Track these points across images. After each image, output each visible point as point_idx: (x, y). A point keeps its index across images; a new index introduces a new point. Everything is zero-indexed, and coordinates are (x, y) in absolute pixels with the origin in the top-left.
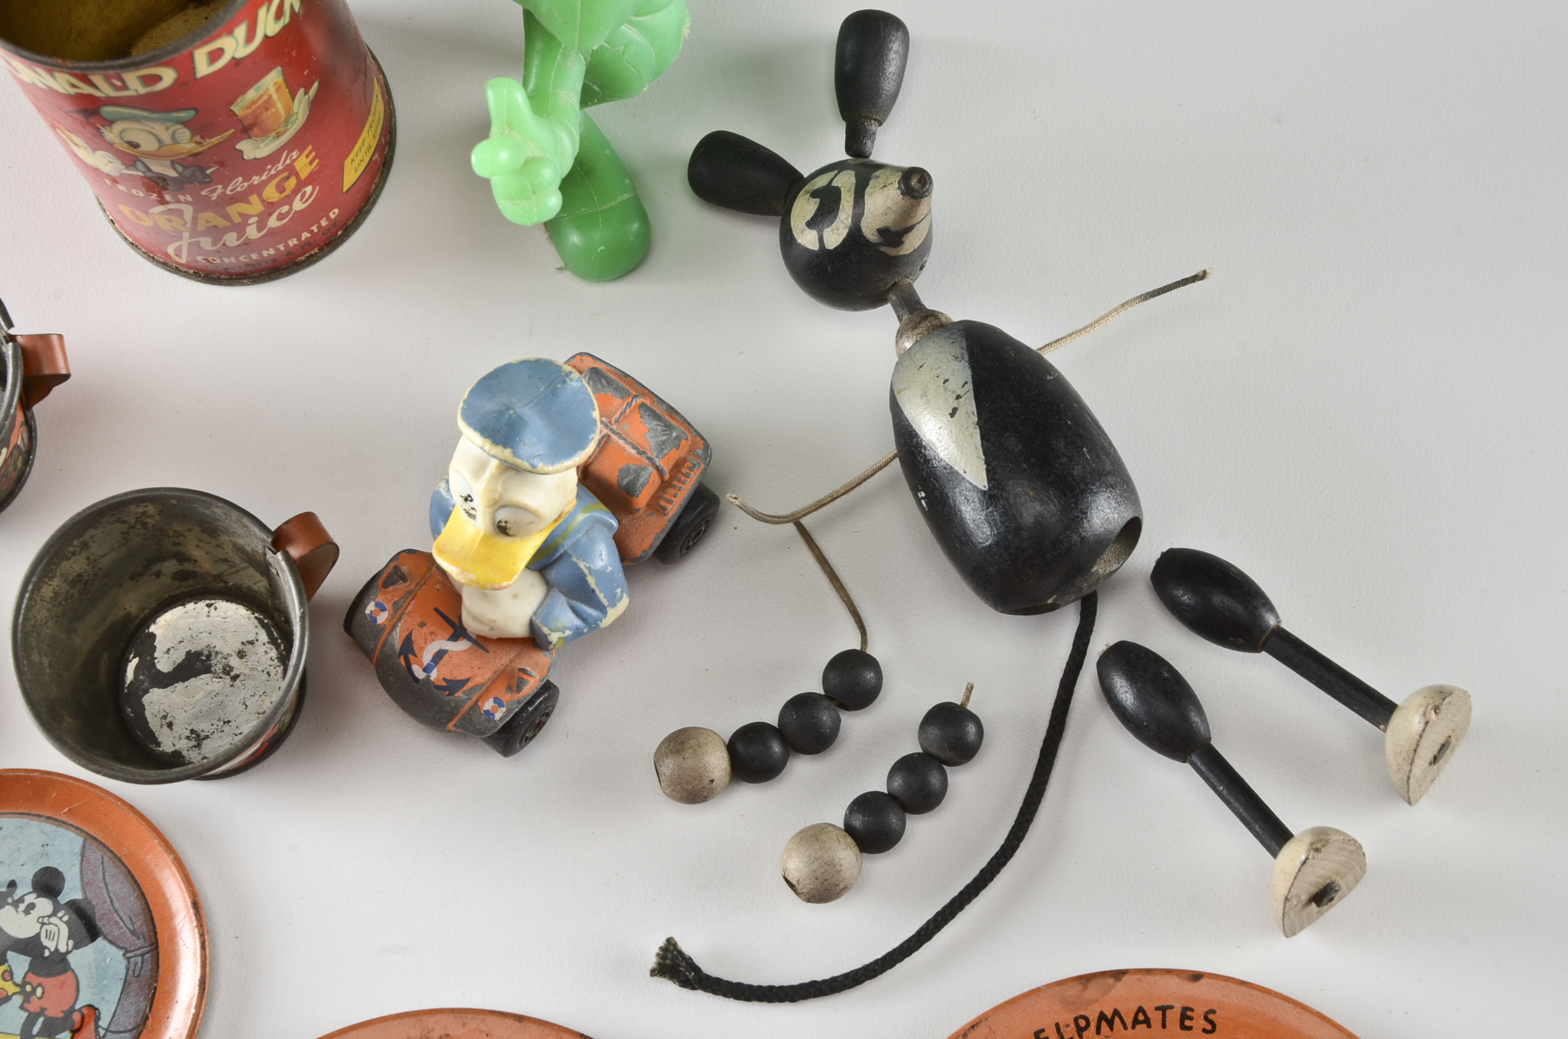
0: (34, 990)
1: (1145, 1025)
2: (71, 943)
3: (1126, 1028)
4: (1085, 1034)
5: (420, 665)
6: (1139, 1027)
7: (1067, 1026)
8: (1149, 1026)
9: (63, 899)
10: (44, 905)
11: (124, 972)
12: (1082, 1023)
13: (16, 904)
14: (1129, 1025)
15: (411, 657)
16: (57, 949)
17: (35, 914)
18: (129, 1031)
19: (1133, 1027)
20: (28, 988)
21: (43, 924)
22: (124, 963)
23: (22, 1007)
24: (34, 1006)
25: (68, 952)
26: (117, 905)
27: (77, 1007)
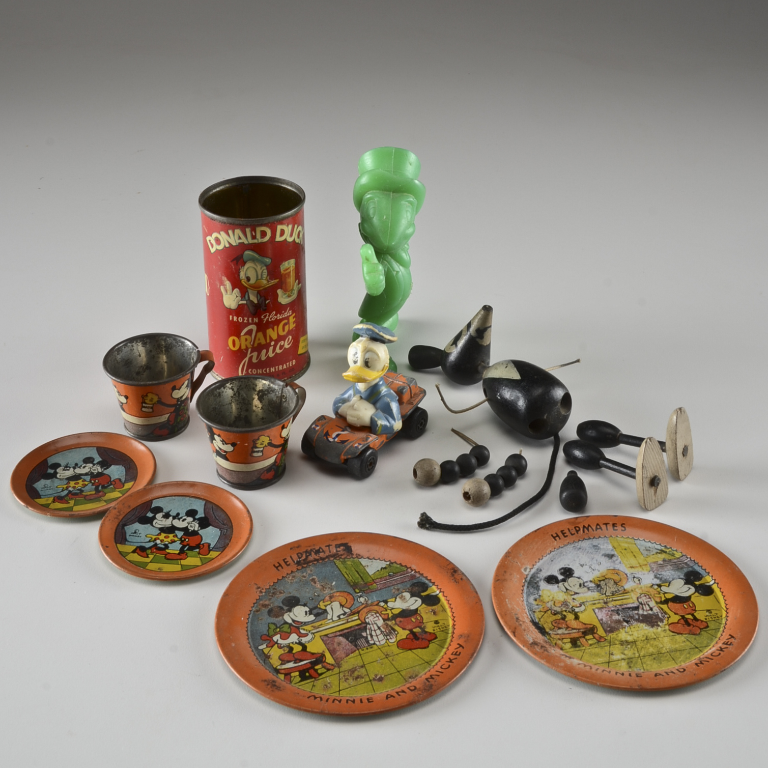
0: (185, 540)
1: (600, 530)
2: (199, 528)
3: (593, 531)
4: (579, 532)
5: (332, 437)
6: (598, 530)
7: (572, 529)
8: (602, 530)
9: (197, 517)
10: (190, 519)
11: (220, 534)
12: (577, 529)
13: (179, 519)
14: (595, 530)
15: (328, 436)
16: (194, 530)
17: (186, 521)
18: (222, 548)
19: (596, 530)
20: (183, 539)
21: (189, 524)
22: (220, 532)
23: (180, 544)
24: (185, 543)
25: (198, 530)
26: (217, 518)
27: (202, 543)
